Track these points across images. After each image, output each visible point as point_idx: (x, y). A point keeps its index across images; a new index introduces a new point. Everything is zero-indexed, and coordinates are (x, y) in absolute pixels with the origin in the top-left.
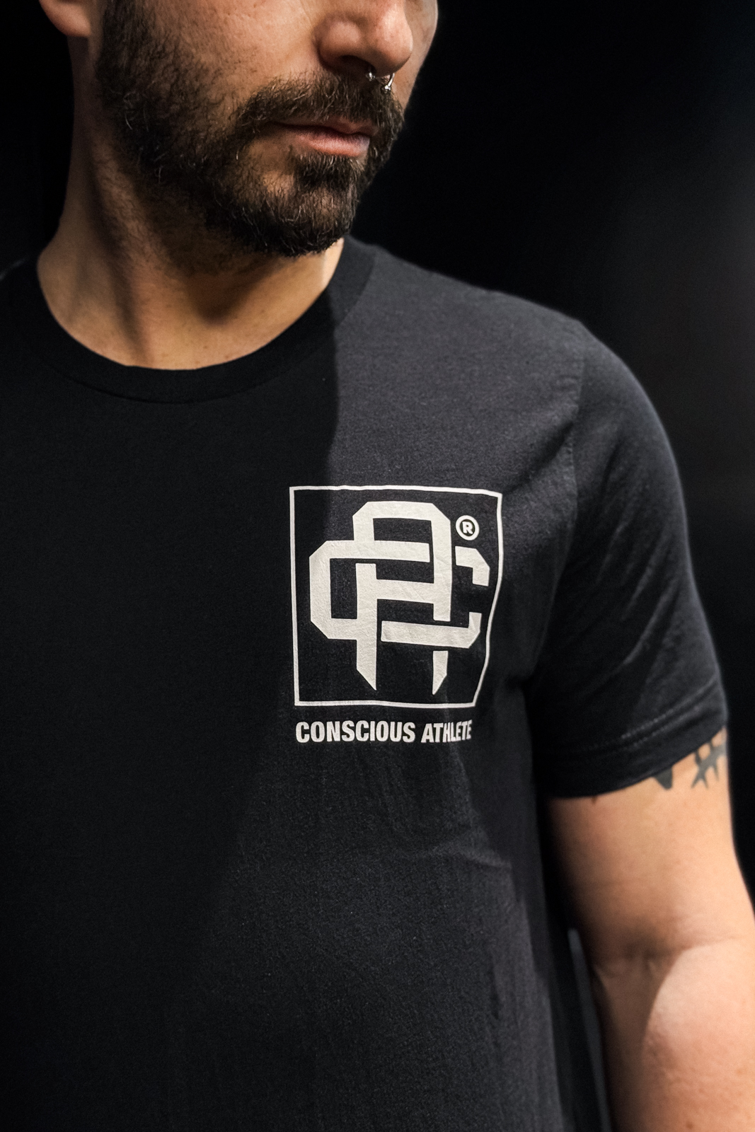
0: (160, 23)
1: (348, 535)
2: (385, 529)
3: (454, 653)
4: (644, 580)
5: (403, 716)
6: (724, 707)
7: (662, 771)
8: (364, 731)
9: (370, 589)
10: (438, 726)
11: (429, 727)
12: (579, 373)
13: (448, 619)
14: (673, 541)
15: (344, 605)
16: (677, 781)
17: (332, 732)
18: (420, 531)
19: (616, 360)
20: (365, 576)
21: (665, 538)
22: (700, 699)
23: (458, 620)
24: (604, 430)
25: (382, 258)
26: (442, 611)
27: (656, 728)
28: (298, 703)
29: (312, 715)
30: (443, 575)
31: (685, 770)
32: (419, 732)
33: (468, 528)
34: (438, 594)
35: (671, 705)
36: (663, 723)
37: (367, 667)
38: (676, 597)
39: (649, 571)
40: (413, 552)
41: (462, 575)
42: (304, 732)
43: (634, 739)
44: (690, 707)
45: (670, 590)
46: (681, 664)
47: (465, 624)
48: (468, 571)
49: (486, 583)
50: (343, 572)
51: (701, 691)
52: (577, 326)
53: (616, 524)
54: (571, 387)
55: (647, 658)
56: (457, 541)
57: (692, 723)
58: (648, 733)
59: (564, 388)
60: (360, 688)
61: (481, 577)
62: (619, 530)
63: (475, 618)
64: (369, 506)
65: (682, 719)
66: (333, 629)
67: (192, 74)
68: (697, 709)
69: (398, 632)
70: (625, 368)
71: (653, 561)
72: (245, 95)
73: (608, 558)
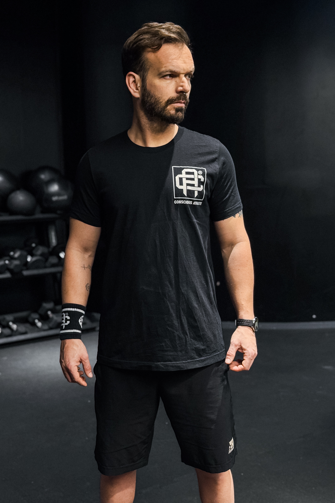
0: (152, 92)
1: (181, 174)
2: (187, 173)
3: (198, 191)
4: (229, 184)
5: (191, 200)
6: (242, 206)
7: (234, 215)
8: (185, 202)
9: (185, 182)
10: (196, 202)
11: (194, 202)
12: (218, 149)
13: (197, 186)
14: (234, 177)
15: (181, 184)
16: (236, 216)
17: (180, 202)
18: (193, 173)
19: (224, 147)
20: (184, 180)
21: (232, 177)
22: (238, 204)
23: (199, 186)
24: (222, 158)
25: (185, 129)
26: (196, 185)
27: (232, 208)
28: (175, 198)
29: (177, 199)
30: (196, 180)
31: (237, 215)
32: (193, 203)
33: (200, 173)
34: (196, 182)
35: (234, 205)
36: (233, 208)
37: (185, 193)
38: (234, 187)
39: (230, 182)
40: (192, 176)
41: (199, 180)
42: (176, 202)
43: (228, 211)
44: (237, 205)
45: (233, 186)
46: (235, 198)
47: (200, 187)
48: (200, 179)
49: (203, 181)
50: (181, 179)
51: (238, 203)
52: (218, 141)
53: (224, 174)
54: (217, 152)
55: (229, 197)
56: (198, 174)
57: (237, 208)
58: (231, 209)
59: (216, 152)
60: (184, 196)
61: (202, 180)
62: (225, 175)
63: (202, 186)
64: (184, 170)
65: (236, 207)
66: (180, 187)
67: (158, 98)
68: (238, 206)
69: (190, 188)
70: (226, 148)
71: (231, 181)
72: (166, 100)
73: (223, 180)
